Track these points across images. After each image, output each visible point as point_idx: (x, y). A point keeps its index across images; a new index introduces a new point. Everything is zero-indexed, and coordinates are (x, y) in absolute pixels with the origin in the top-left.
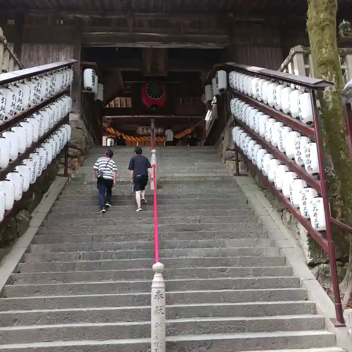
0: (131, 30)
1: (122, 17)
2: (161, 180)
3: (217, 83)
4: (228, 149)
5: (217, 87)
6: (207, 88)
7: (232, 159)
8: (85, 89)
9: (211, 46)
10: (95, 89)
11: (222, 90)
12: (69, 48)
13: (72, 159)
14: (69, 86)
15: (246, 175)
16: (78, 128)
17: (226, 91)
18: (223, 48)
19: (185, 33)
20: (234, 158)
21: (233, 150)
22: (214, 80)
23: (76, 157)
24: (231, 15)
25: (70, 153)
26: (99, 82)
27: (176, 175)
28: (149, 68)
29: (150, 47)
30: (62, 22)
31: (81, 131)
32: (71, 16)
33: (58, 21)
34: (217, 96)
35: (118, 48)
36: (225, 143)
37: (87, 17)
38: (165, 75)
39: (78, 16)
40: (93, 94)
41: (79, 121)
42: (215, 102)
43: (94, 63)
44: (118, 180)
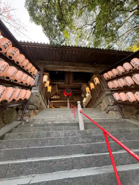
0: (62, 66)
1: (59, 63)
4: (109, 106)
15: (129, 118)
16: (37, 96)
19: (81, 67)
21: (113, 105)
25: (30, 107)
29: (69, 71)
30: (38, 63)
35: (57, 71)
37: (47, 62)
39: (44, 62)
41: (38, 93)
43: (48, 73)
44: (55, 122)
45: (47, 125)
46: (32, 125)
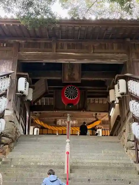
0: (55, 51)
1: (48, 42)
2: (74, 165)
3: (119, 89)
4: (128, 140)
5: (119, 91)
6: (111, 92)
7: (132, 148)
8: (18, 92)
9: (113, 62)
10: (26, 93)
11: (122, 94)
12: (9, 63)
13: (4, 145)
14: (7, 90)
16: (10, 121)
17: (126, 94)
18: (123, 63)
19: (94, 53)
20: (134, 148)
21: (133, 141)
22: (116, 86)
23: (7, 144)
24: (128, 40)
25: (3, 141)
26: (29, 87)
27: (86, 161)
28: (67, 77)
29: (68, 62)
30: (5, 45)
31: (13, 124)
32: (12, 41)
33: (2, 44)
34: (119, 98)
35: (44, 63)
36: (126, 135)
37: (23, 41)
38: (80, 82)
39: (17, 41)
40: (24, 96)
42: (118, 102)
43: (27, 74)
44: (39, 164)
45: (29, 166)
46: (12, 166)
